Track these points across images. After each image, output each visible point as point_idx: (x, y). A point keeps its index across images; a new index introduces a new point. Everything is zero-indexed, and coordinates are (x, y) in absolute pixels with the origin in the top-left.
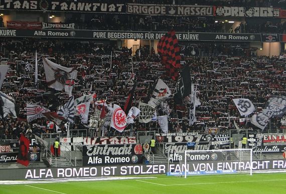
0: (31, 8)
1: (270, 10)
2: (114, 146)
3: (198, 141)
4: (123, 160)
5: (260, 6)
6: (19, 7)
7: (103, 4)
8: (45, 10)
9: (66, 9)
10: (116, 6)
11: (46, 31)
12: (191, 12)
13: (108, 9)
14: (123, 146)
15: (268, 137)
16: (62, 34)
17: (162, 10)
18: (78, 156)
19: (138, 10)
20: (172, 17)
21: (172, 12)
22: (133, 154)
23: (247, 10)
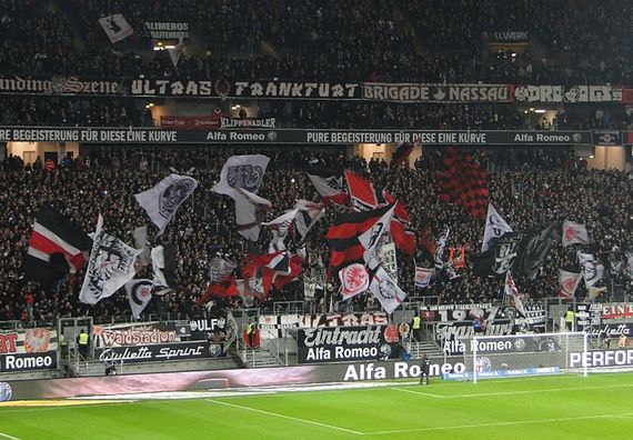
0: (201, 93)
1: (606, 89)
2: (351, 329)
3: (491, 317)
4: (365, 352)
5: (590, 83)
6: (180, 92)
7: (322, 85)
8: (224, 97)
9: (260, 93)
10: (344, 86)
11: (227, 132)
12: (471, 95)
13: (331, 92)
14: (365, 328)
15: (610, 310)
16: (255, 137)
17: (423, 93)
18: (291, 347)
19: (383, 94)
20: (439, 105)
21: (440, 96)
22: (383, 341)
23: (567, 90)
